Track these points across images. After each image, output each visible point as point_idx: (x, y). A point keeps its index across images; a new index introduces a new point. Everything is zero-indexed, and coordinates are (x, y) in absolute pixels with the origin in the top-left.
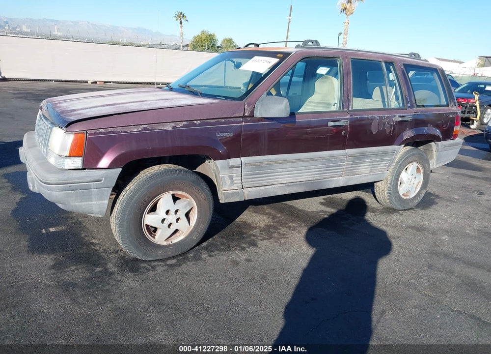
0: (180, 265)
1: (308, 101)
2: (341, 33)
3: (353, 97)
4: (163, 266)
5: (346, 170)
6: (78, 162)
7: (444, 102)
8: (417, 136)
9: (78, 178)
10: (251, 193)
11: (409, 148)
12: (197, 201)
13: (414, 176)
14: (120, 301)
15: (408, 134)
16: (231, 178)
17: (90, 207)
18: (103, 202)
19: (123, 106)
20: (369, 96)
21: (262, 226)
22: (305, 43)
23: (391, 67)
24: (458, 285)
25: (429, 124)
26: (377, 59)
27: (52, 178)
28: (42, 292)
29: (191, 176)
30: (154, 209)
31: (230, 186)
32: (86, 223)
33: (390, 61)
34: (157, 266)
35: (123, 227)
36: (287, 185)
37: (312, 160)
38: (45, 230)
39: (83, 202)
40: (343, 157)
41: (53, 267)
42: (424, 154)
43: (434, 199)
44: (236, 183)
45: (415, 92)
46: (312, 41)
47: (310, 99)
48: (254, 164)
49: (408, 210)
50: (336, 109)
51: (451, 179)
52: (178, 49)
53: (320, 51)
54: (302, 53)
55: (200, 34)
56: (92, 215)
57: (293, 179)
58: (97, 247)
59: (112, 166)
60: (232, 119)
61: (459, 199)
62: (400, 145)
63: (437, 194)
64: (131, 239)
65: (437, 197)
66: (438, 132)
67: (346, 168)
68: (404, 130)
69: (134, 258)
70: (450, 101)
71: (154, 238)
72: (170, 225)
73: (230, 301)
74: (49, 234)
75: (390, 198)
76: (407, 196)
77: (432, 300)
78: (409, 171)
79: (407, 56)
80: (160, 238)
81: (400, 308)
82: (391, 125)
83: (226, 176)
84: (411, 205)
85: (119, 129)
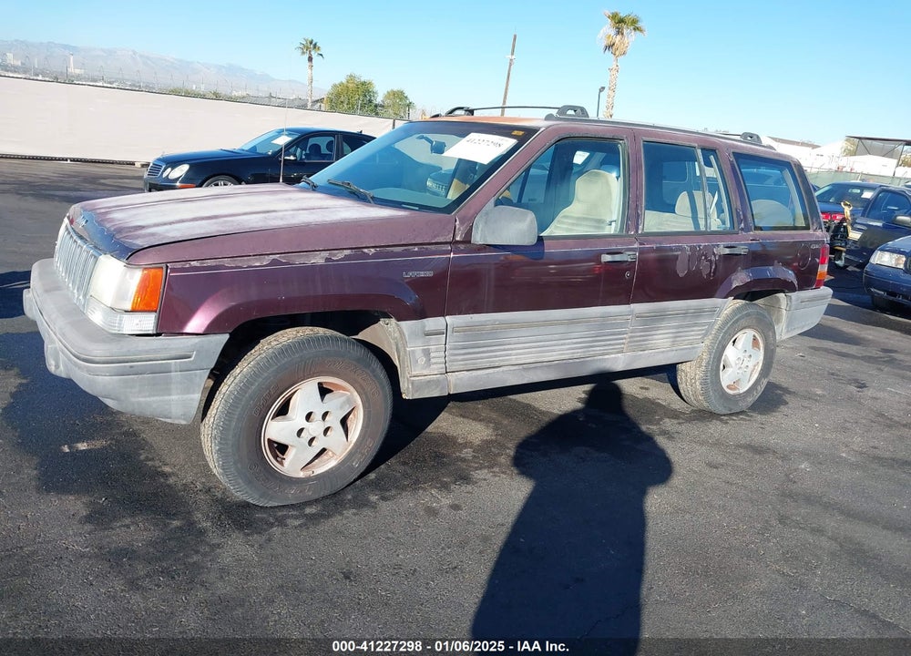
0: (329, 516)
1: (561, 214)
2: (603, 88)
3: (646, 209)
4: (296, 518)
5: (629, 342)
6: (148, 322)
7: (801, 223)
8: (755, 282)
9: (147, 352)
10: (461, 382)
11: (740, 302)
12: (364, 396)
13: (747, 354)
14: (220, 584)
15: (740, 278)
16: (427, 353)
17: (167, 407)
18: (192, 396)
19: (232, 221)
20: (670, 208)
21: (477, 442)
22: (563, 110)
23: (712, 157)
24: (833, 554)
25: (776, 262)
26: (687, 144)
27: (98, 350)
28: (69, 567)
29: (353, 350)
30: (283, 411)
31: (423, 369)
32: (147, 435)
33: (711, 146)
34: (287, 517)
35: (226, 443)
36: (526, 367)
37: (572, 322)
38: (69, 448)
39: (154, 396)
40: (625, 317)
41: (89, 519)
42: (766, 314)
43: (781, 396)
44: (435, 363)
45: (752, 202)
46: (574, 108)
47: (566, 211)
48: (468, 330)
49: (737, 414)
50: (615, 231)
51: (808, 358)
52: (304, 107)
53: (590, 127)
54: (557, 130)
55: (344, 81)
56: (169, 421)
57: (537, 357)
58: (171, 481)
59: (212, 329)
60: (433, 247)
61: (824, 396)
62: (726, 297)
63: (785, 385)
64: (239, 466)
65: (786, 391)
66: (790, 276)
67: (631, 337)
68: (734, 271)
69: (241, 502)
70: (812, 219)
71: (282, 464)
72: (312, 440)
73: (427, 584)
74: (76, 455)
75: (705, 394)
76: (735, 389)
77: (790, 583)
78: (740, 344)
79: (738, 138)
80: (291, 465)
81: (734, 597)
82: (710, 261)
83: (419, 350)
84: (743, 405)
85: (227, 262)
